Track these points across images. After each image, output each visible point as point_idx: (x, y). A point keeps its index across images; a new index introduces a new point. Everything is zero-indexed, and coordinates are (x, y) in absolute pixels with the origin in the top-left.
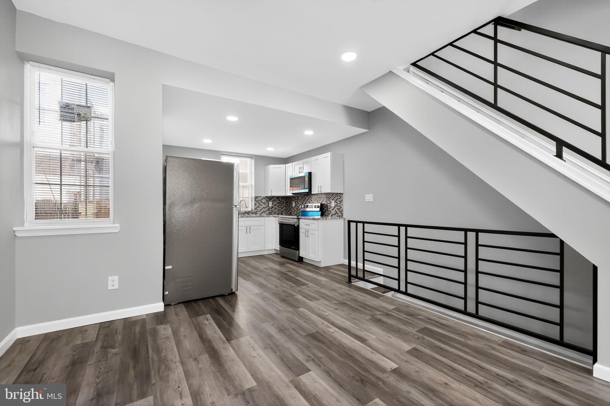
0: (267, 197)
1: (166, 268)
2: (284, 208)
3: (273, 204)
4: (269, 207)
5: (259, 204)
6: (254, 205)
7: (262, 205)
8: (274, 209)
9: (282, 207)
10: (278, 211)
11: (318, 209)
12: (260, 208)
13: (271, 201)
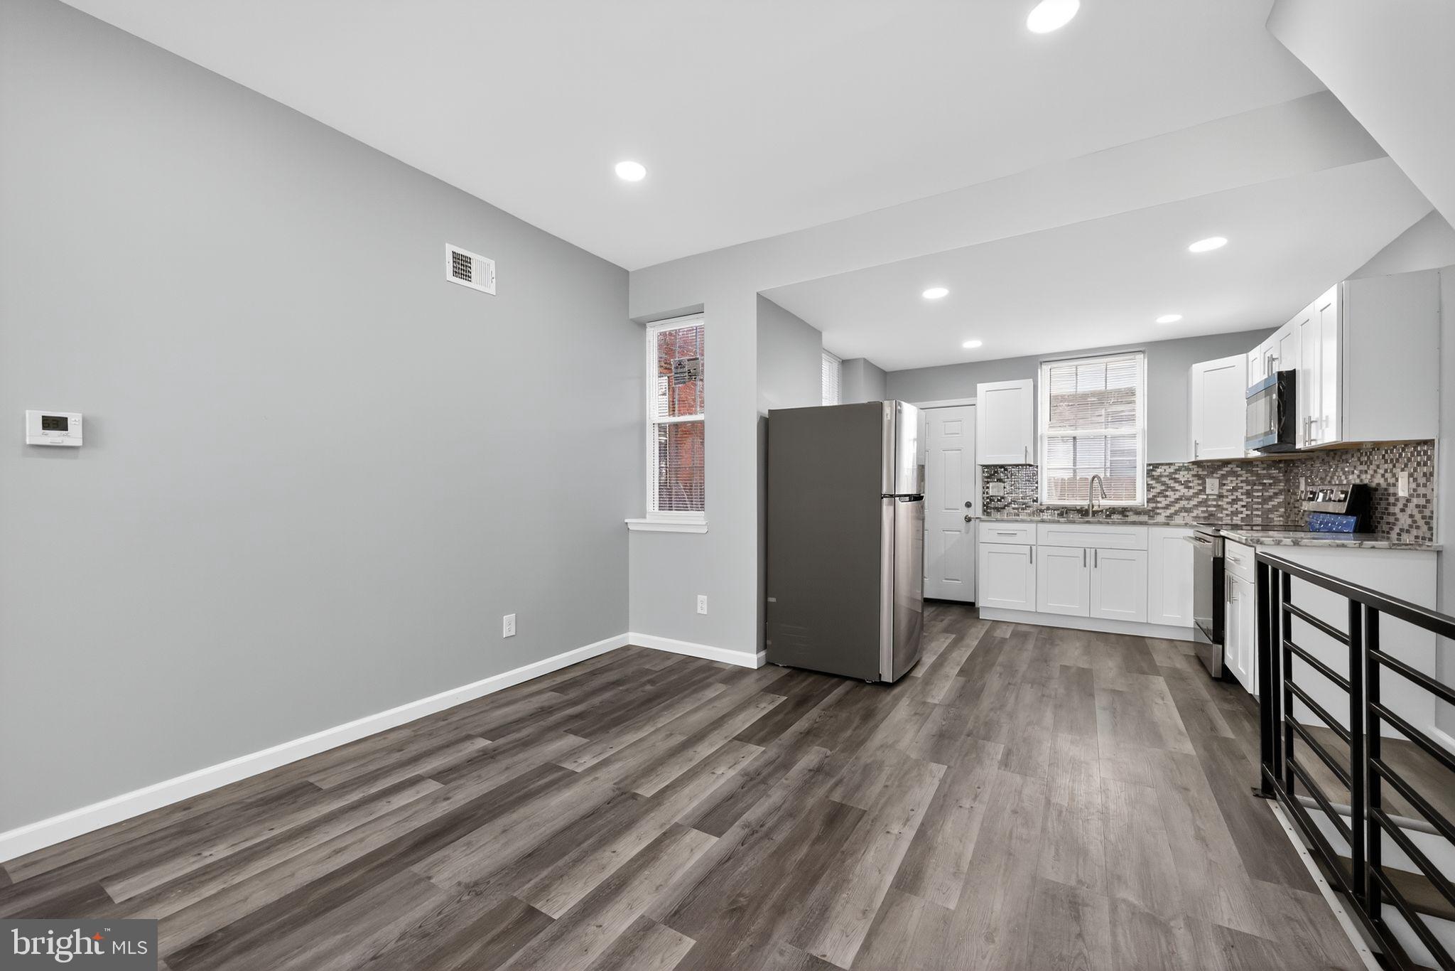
0: (1198, 464)
1: (770, 600)
2: (1279, 498)
3: (1222, 483)
4: (1208, 495)
5: (1163, 488)
6: (1146, 491)
7: (1177, 488)
8: (1228, 503)
9: (1266, 494)
10: (1245, 509)
11: (1343, 508)
12: (1169, 499)
13: (1213, 477)
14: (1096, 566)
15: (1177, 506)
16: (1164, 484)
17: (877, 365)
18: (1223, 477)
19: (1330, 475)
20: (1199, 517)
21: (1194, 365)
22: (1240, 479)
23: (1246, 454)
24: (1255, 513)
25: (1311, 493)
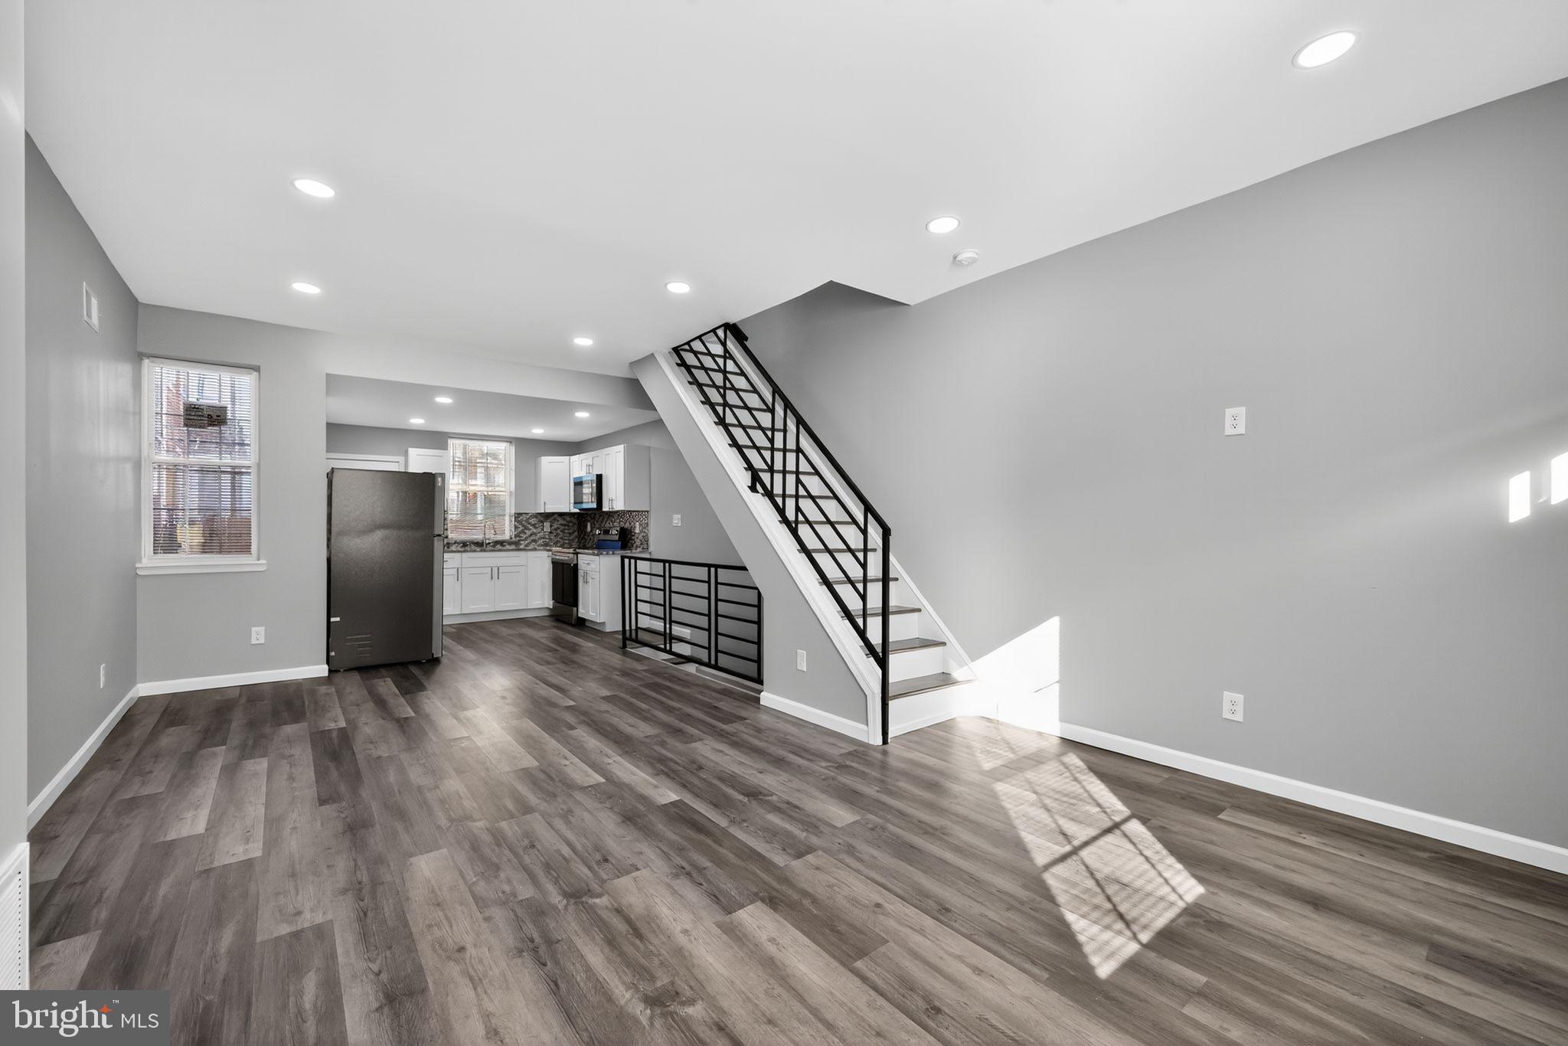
0: (540, 514)
1: (332, 620)
2: (576, 533)
3: (551, 526)
4: (545, 532)
5: (523, 528)
6: (513, 530)
7: (529, 528)
8: (554, 537)
9: (570, 531)
10: (561, 540)
11: (617, 538)
12: (526, 535)
13: (547, 522)
14: (498, 578)
15: (531, 539)
16: (523, 525)
18: (552, 522)
19: (604, 522)
20: (541, 545)
21: (542, 457)
22: (559, 523)
24: (565, 541)
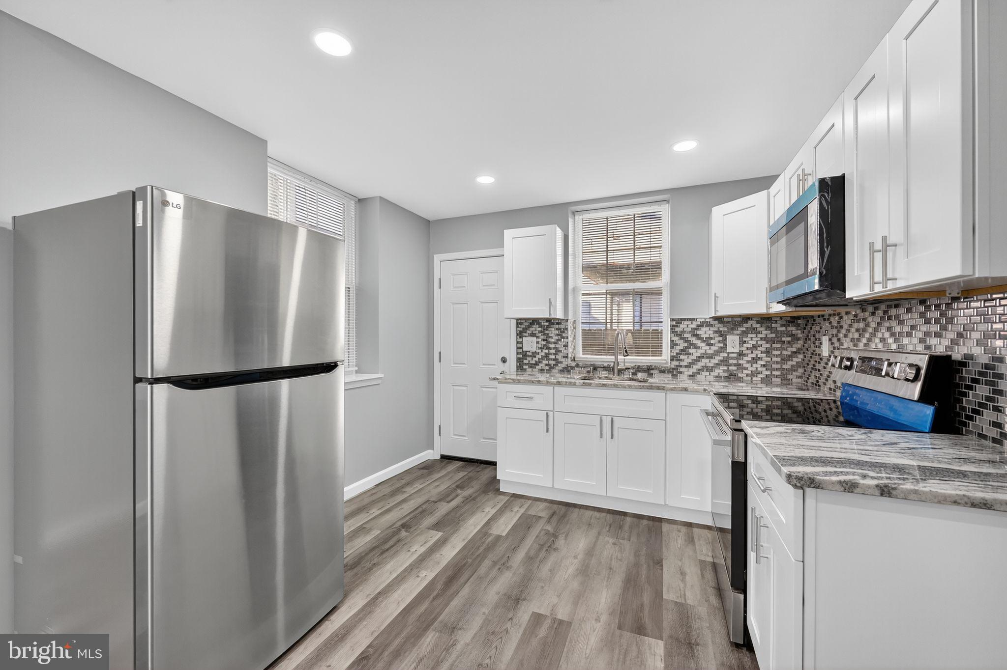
0: (719, 319)
2: (799, 358)
3: (742, 342)
4: (729, 353)
5: (686, 345)
6: (669, 348)
7: (699, 345)
8: (748, 362)
9: (785, 353)
10: (764, 369)
11: (916, 390)
12: (691, 357)
13: (733, 334)
14: (612, 438)
15: (700, 365)
16: (686, 340)
17: (419, 214)
18: (744, 333)
19: (867, 335)
20: (721, 377)
21: (714, 209)
22: (759, 336)
23: (768, 308)
24: (774, 373)
25: (848, 359)
